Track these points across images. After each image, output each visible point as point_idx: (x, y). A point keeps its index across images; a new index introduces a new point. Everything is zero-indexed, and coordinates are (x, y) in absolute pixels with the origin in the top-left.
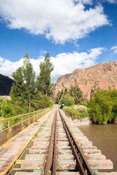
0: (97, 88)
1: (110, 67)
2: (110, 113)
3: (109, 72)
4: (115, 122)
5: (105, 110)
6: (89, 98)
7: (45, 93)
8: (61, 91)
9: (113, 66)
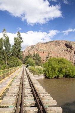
0: (49, 56)
1: (59, 43)
2: (56, 72)
3: (58, 46)
4: (59, 77)
5: (53, 69)
6: (44, 62)
7: (17, 56)
8: (27, 56)
9: (61, 43)
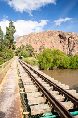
0: (43, 47)
1: (53, 34)
2: (51, 63)
3: (52, 37)
4: (54, 69)
5: (48, 61)
6: (38, 53)
8: (19, 47)
9: (54, 34)
